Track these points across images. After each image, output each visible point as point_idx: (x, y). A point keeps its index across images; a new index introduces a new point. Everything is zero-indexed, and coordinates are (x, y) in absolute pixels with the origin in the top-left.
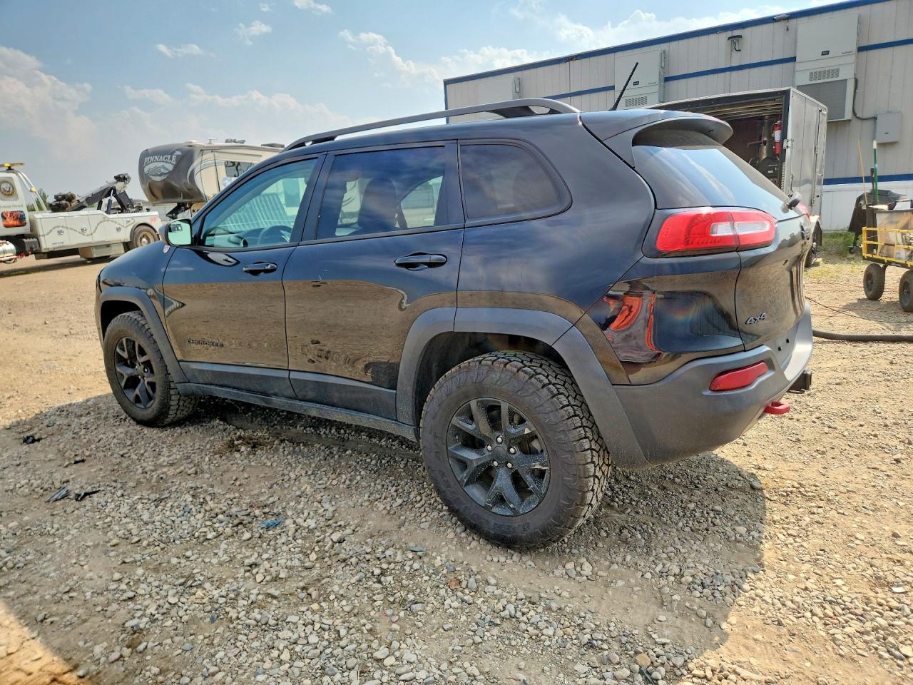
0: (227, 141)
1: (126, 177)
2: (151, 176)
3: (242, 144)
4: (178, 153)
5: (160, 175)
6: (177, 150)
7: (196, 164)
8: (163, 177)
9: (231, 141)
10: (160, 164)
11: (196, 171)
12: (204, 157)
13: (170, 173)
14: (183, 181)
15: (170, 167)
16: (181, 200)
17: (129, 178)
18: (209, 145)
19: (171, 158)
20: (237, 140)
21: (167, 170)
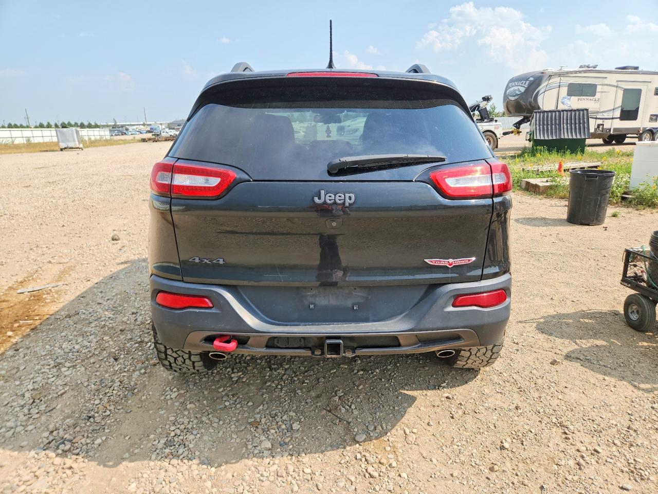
0: (581, 67)
1: (489, 97)
2: (510, 97)
3: (594, 69)
4: (532, 79)
5: (514, 96)
6: (531, 77)
7: (542, 87)
8: (516, 98)
9: (585, 66)
10: (516, 88)
11: (540, 92)
12: (551, 81)
13: (522, 94)
14: (530, 99)
15: (523, 90)
16: (525, 114)
17: (491, 98)
18: (561, 71)
19: (525, 84)
20: (591, 65)
21: (520, 92)
